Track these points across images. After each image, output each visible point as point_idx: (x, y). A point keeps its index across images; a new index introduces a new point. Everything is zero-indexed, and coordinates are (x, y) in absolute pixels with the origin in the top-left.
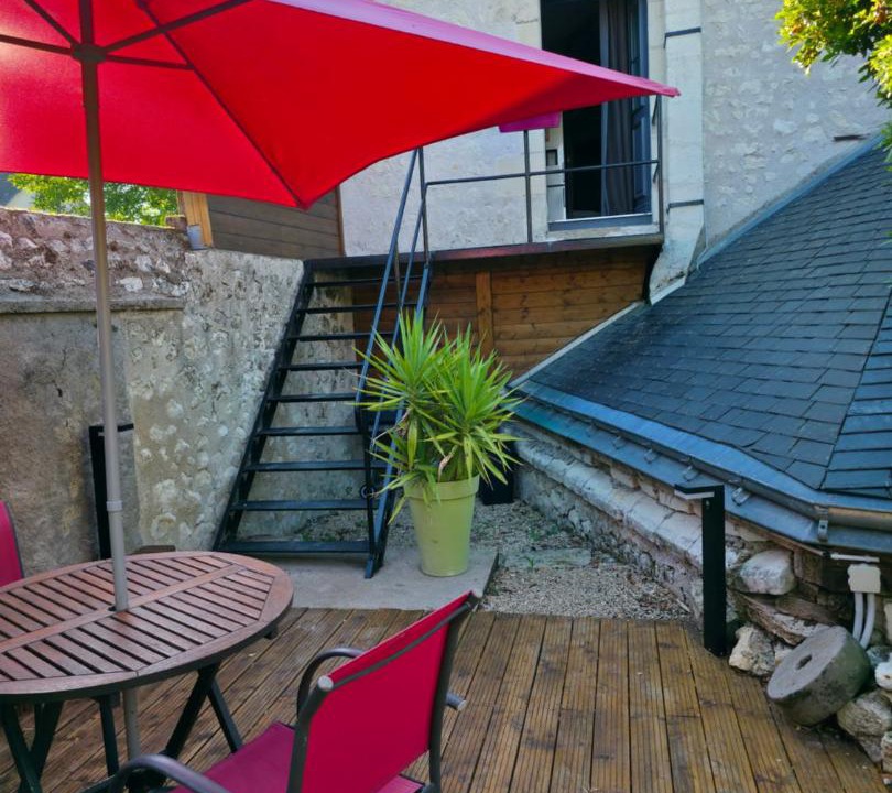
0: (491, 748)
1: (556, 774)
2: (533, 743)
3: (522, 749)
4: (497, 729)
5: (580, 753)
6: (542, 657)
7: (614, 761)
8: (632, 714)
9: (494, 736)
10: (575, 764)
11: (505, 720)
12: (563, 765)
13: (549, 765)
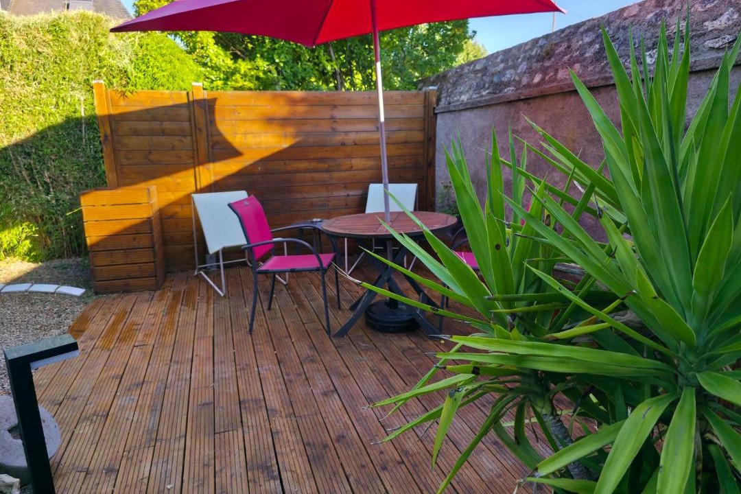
0: (281, 392)
1: (236, 388)
2: (257, 401)
3: (262, 396)
4: (284, 402)
5: (223, 401)
6: (278, 482)
7: (199, 403)
8: (184, 439)
9: (283, 398)
10: (225, 395)
11: (282, 410)
12: (232, 393)
13: (241, 392)
